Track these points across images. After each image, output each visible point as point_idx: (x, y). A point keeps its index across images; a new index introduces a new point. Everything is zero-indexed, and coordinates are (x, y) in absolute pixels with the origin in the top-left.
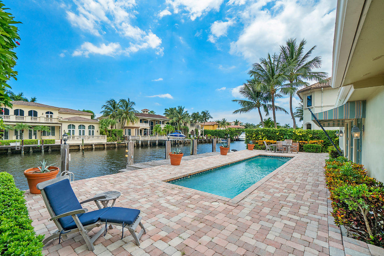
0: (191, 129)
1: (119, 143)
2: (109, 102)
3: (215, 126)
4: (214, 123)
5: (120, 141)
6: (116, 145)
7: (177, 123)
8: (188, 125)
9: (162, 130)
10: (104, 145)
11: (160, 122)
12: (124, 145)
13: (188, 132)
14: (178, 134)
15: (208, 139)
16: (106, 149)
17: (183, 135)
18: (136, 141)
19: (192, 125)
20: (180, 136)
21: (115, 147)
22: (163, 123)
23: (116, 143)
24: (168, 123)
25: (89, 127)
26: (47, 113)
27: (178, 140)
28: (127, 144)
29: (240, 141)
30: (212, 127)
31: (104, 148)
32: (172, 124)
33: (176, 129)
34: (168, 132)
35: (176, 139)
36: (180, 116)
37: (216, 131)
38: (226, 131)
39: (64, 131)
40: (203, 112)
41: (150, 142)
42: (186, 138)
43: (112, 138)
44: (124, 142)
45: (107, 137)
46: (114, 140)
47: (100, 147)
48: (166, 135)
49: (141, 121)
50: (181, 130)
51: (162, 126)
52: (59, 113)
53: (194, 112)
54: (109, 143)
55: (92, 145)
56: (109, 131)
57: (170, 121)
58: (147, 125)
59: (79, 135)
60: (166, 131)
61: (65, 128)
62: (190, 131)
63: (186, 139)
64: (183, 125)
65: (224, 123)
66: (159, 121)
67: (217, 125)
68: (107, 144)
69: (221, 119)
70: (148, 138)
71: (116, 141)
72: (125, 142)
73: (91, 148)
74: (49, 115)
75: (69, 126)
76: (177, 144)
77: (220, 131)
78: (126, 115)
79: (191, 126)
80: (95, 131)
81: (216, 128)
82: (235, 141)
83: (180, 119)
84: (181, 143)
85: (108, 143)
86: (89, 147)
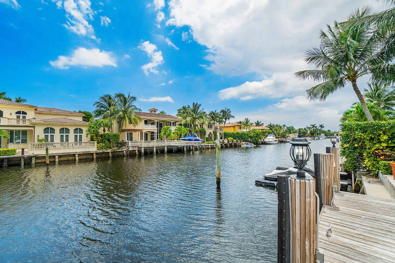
0: (208, 131)
1: (114, 152)
2: (103, 98)
3: (236, 127)
4: (235, 125)
5: (115, 148)
6: (110, 154)
7: (191, 125)
8: (205, 127)
9: (173, 133)
10: (92, 154)
11: (171, 123)
12: (121, 154)
13: (205, 134)
14: (193, 138)
15: (230, 143)
16: (95, 160)
17: (199, 138)
18: (138, 148)
19: (210, 126)
20: (196, 140)
21: (109, 157)
22: (174, 124)
23: (109, 151)
24: (181, 125)
25: (76, 131)
26: (18, 113)
27: (193, 146)
28: (125, 152)
29: (267, 144)
30: (232, 128)
31: (93, 159)
32: (186, 125)
33: (190, 131)
34: (180, 135)
35: (191, 145)
36: (194, 116)
37: (238, 133)
38: (249, 133)
39: (38, 136)
40: (223, 111)
41: (157, 149)
42: (203, 142)
43: (104, 144)
44: (121, 150)
45: (98, 143)
46: (108, 148)
47: (86, 158)
48: (177, 140)
49: (146, 122)
50: (196, 132)
51: (173, 129)
52: (35, 113)
53: (211, 111)
54: (100, 152)
55: (74, 155)
56: (101, 136)
57: (183, 122)
58: (154, 127)
59: (60, 142)
60: (178, 134)
61: (39, 132)
62: (207, 133)
63: (203, 144)
64: (199, 126)
65: (247, 123)
66: (169, 122)
67: (238, 126)
68: (97, 154)
69: (243, 119)
70: (154, 144)
71: (110, 148)
72: (123, 150)
73: (74, 159)
74: (21, 116)
75: (46, 130)
76: (192, 150)
77: (243, 134)
78: (124, 114)
79: (208, 128)
80: (84, 135)
81: (238, 130)
82: (260, 145)
83: (195, 119)
84: (196, 149)
85: (98, 151)
86: (71, 158)
